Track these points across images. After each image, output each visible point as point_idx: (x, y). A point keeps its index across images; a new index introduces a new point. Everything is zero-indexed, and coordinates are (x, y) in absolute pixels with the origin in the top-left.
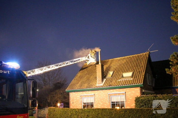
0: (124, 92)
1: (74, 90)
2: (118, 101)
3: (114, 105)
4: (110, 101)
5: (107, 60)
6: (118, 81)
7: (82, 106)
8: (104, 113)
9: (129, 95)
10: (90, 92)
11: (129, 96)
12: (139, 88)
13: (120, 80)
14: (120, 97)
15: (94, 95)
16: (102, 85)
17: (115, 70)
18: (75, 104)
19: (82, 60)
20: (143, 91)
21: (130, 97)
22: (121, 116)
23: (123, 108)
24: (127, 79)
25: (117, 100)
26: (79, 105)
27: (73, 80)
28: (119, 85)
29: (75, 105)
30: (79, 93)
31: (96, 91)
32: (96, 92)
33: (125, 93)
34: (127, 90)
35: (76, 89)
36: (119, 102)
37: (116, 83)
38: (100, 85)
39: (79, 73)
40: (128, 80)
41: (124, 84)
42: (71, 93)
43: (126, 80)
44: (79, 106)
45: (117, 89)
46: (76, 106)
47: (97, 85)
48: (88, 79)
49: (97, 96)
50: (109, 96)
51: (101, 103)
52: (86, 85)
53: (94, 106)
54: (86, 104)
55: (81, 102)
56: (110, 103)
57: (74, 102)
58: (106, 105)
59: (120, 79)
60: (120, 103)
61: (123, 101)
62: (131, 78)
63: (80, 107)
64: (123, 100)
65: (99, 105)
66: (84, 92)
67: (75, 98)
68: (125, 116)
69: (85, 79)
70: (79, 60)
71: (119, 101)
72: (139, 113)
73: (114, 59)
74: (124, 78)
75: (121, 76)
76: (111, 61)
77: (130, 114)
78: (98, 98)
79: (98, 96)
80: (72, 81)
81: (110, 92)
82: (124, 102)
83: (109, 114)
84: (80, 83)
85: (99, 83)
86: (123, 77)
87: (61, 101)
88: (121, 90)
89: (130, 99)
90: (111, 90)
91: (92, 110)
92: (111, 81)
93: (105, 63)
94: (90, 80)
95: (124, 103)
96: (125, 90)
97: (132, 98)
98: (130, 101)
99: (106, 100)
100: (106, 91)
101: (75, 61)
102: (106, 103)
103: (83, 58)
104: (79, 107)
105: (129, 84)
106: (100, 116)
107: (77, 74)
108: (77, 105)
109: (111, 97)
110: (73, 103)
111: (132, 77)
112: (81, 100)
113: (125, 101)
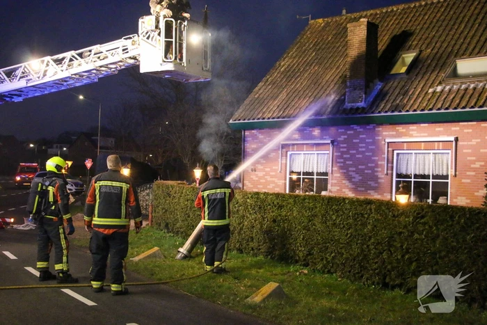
0: (452, 139)
1: (261, 120)
2: (421, 173)
4: (390, 172)
5: (401, 7)
6: (431, 90)
7: (285, 184)
8: (334, 217)
9: (470, 151)
10: (317, 132)
11: (470, 155)
13: (439, 89)
14: (431, 157)
15: (333, 142)
16: (364, 104)
17: (426, 48)
18: (260, 174)
21: (474, 158)
22: (401, 233)
23: (441, 200)
24: (472, 86)
25: (421, 167)
26: (276, 180)
27: (261, 84)
28: (431, 109)
29: (260, 178)
31: (341, 130)
32: (340, 134)
33: (457, 140)
34: (466, 131)
36: (428, 177)
37: (419, 101)
38: (355, 105)
39: (287, 59)
40: (475, 89)
41: (454, 104)
42: (247, 133)
43: (466, 89)
44: (273, 182)
45: (422, 125)
46: (263, 181)
47: (347, 106)
48: (315, 80)
49: (342, 148)
50: (390, 149)
51: (358, 178)
53: (329, 187)
54: (302, 177)
55: (284, 168)
56: (389, 177)
57: (259, 166)
59: (440, 83)
60: (431, 180)
61: (445, 174)
63: (278, 186)
64: (445, 169)
68: (416, 236)
69: (302, 82)
71: (426, 174)
72: (478, 228)
74: (458, 81)
75: (449, 70)
76: (415, 10)
77: (437, 229)
78: (345, 156)
79: (345, 150)
80: (257, 89)
81: (394, 133)
82: (446, 177)
83: (351, 221)
84: (283, 96)
85: (354, 97)
86: (454, 74)
87: (225, 161)
88: (439, 128)
89: (472, 166)
90: (400, 129)
91: (291, 201)
92: (403, 91)
93: (388, 19)
94: (320, 88)
95: (449, 181)
96: (456, 128)
97: (483, 163)
98: (473, 173)
99: (377, 166)
100: (379, 128)
104: (274, 187)
105: (476, 103)
106: (319, 226)
107: (278, 63)
108: (268, 178)
109: (398, 154)
110: (254, 170)
112: (284, 162)
113: (451, 172)
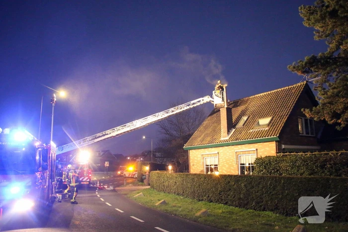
0: (255, 149)
1: (194, 146)
3: (243, 168)
4: (237, 163)
5: (247, 98)
7: (204, 170)
9: (261, 153)
10: (214, 149)
11: (261, 155)
12: (275, 142)
14: (250, 156)
15: (218, 153)
16: (227, 138)
17: (251, 115)
18: (196, 166)
19: (205, 101)
20: (283, 146)
24: (261, 129)
26: (201, 168)
28: (247, 139)
29: (196, 168)
30: (200, 150)
31: (221, 148)
32: (221, 150)
33: (257, 150)
34: (260, 146)
35: (196, 144)
36: (250, 164)
37: (245, 135)
38: (224, 139)
42: (190, 151)
43: (259, 131)
45: (246, 145)
47: (222, 139)
49: (221, 155)
50: (237, 155)
51: (227, 166)
52: (209, 139)
54: (209, 167)
55: (203, 163)
56: (238, 165)
57: (195, 164)
58: (232, 168)
59: (252, 128)
62: (266, 127)
65: (224, 168)
66: (206, 149)
67: (196, 158)
69: (210, 130)
70: (199, 102)
73: (256, 96)
74: (259, 127)
75: (256, 124)
76: (251, 99)
78: (223, 158)
79: (223, 155)
81: (237, 148)
84: (203, 135)
85: (224, 136)
86: (258, 125)
88: (251, 146)
90: (239, 146)
92: (240, 133)
96: (256, 145)
99: (233, 161)
100: (233, 147)
101: (194, 104)
102: (233, 166)
103: (204, 98)
105: (261, 136)
108: (198, 168)
109: (240, 156)
110: (193, 165)
111: (268, 125)
112: (203, 161)
